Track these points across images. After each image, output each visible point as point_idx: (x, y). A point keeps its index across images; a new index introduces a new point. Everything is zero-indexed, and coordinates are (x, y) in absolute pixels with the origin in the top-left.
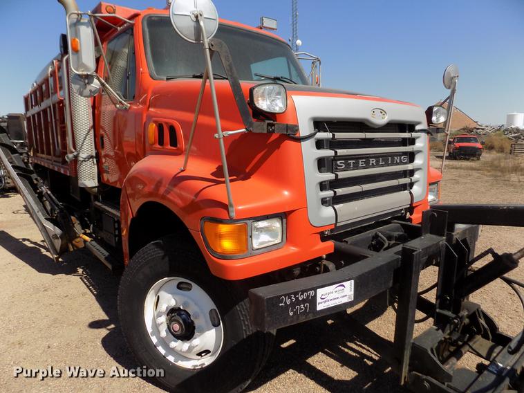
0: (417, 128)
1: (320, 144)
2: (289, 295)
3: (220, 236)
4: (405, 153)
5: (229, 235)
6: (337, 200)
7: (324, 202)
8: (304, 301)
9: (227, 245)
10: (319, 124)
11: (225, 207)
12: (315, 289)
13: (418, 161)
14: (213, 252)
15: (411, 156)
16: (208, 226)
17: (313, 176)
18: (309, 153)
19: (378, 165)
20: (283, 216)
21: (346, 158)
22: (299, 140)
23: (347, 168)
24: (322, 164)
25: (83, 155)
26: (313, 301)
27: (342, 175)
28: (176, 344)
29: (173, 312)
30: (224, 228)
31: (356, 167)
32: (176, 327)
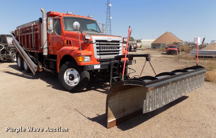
0: (120, 42)
1: (97, 44)
2: (90, 65)
3: (79, 59)
4: (117, 47)
5: (81, 58)
6: (100, 54)
7: (98, 54)
8: (92, 67)
9: (81, 60)
10: (97, 41)
11: (81, 54)
13: (120, 49)
14: (78, 61)
15: (119, 48)
16: (77, 57)
17: (95, 50)
18: (95, 46)
19: (110, 49)
20: (90, 56)
21: (102, 47)
22: (93, 43)
23: (103, 49)
24: (97, 48)
25: (45, 47)
26: (93, 67)
27: (101, 50)
28: (70, 81)
29: (70, 75)
30: (80, 57)
31: (105, 49)
32: (71, 77)
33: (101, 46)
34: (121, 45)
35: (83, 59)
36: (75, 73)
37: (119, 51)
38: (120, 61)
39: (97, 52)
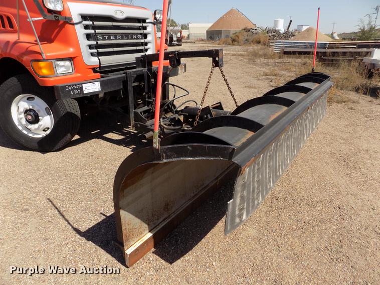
0: (147, 21)
1: (86, 27)
2: (70, 86)
3: (40, 68)
4: (141, 34)
5: (45, 67)
6: (99, 54)
7: (92, 54)
8: (77, 89)
9: (45, 72)
10: (84, 17)
11: (40, 54)
12: (82, 84)
13: (149, 38)
14: (39, 76)
15: (145, 36)
16: (34, 64)
17: (84, 43)
18: (80, 31)
19: (122, 38)
20: (71, 59)
21: (103, 35)
22: (74, 24)
23: (104, 39)
24: (88, 37)
26: (82, 89)
27: (100, 42)
28: (30, 126)
29: (27, 112)
30: (42, 64)
31: (109, 39)
32: (30, 117)
33: (98, 31)
34: (150, 28)
35: (52, 68)
36: (39, 104)
37: (146, 44)
38: (150, 70)
39: (90, 47)
